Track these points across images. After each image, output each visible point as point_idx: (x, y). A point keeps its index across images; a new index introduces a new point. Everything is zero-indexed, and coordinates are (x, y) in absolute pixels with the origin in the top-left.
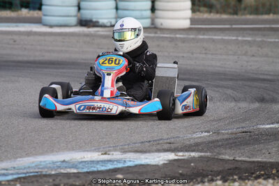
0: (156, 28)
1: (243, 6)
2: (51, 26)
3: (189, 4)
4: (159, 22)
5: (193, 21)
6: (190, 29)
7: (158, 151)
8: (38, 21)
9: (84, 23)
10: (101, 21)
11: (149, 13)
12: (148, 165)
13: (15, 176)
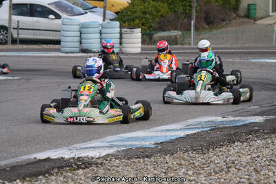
0: (122, 53)
1: (152, 41)
2: (67, 53)
3: (140, 40)
4: (124, 50)
5: (142, 49)
6: (141, 53)
7: (250, 115)
8: (58, 50)
9: (84, 51)
10: (93, 50)
11: (118, 45)
12: (257, 123)
13: (208, 129)
